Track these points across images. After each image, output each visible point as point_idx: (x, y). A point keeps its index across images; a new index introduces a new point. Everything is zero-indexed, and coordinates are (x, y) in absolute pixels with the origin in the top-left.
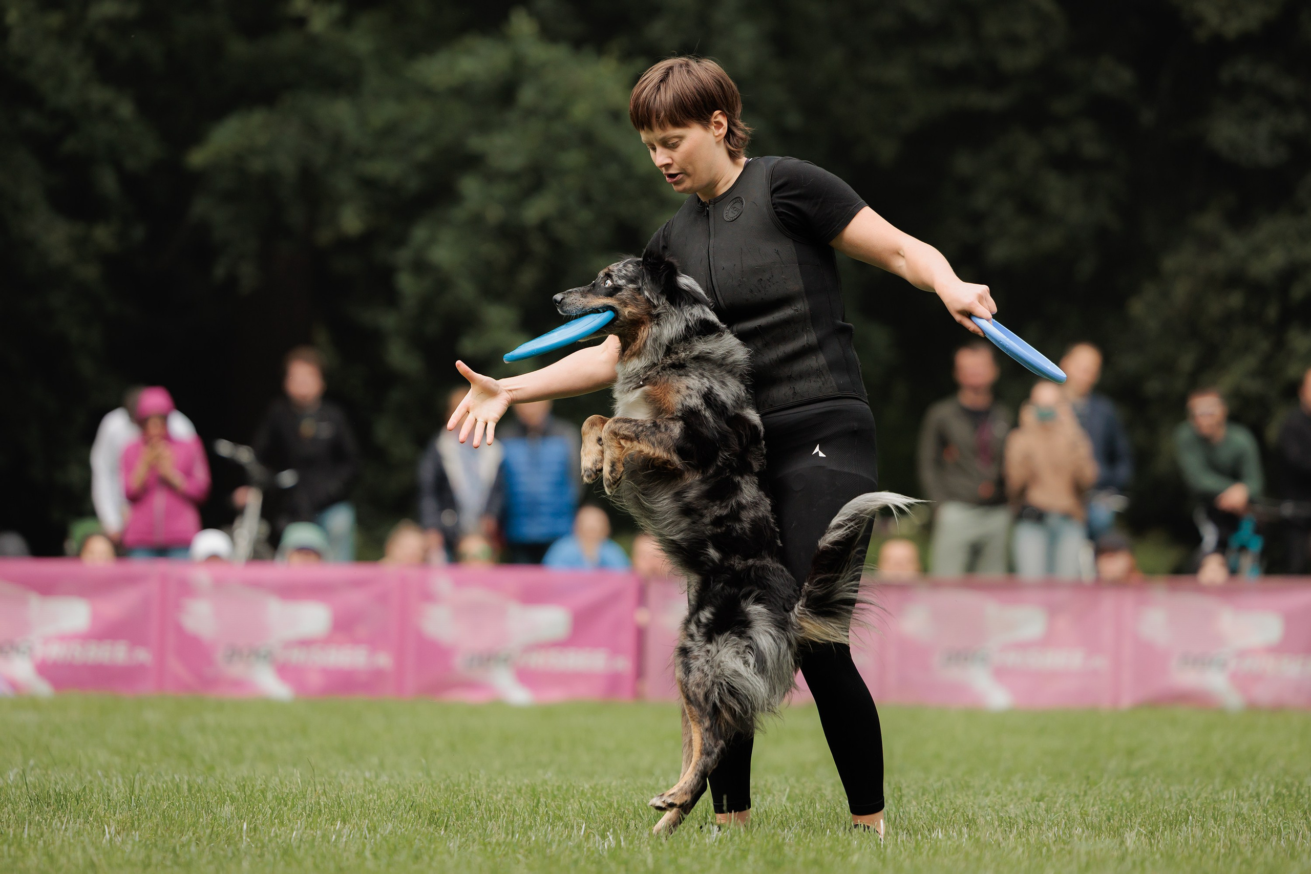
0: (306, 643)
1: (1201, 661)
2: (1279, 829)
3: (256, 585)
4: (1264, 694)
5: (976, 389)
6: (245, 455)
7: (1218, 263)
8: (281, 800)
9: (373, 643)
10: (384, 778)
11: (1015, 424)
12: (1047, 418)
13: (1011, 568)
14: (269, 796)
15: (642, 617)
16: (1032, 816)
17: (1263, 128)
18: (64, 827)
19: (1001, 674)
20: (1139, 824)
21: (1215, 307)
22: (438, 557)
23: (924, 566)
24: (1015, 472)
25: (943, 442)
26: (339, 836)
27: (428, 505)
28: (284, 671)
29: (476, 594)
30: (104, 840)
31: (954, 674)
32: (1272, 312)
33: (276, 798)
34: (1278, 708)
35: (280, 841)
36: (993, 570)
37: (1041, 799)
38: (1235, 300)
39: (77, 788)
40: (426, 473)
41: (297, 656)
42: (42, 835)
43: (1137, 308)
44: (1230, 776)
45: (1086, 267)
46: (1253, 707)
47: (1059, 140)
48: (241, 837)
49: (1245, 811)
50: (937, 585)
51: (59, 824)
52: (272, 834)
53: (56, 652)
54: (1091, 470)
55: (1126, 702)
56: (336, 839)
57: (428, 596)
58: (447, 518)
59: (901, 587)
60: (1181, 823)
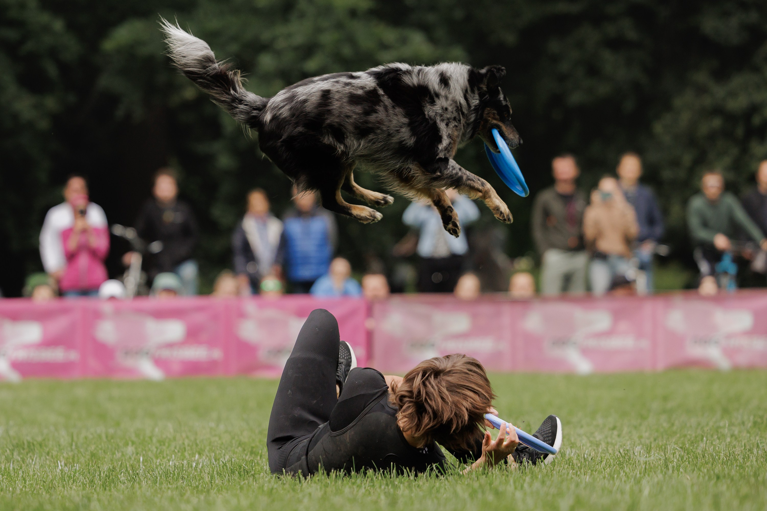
0: (170, 345)
1: (705, 341)
2: (758, 444)
3: (140, 312)
4: (742, 359)
5: (565, 181)
6: (130, 234)
7: (707, 101)
8: (162, 442)
9: (211, 343)
10: (222, 427)
11: (588, 202)
12: (607, 198)
13: (589, 287)
14: (154, 440)
15: (370, 324)
16: (609, 440)
17: (734, 22)
18: (34, 463)
19: (586, 352)
20: (674, 442)
21: (704, 129)
22: (246, 291)
23: (537, 289)
24: (589, 231)
25: (547, 214)
26: (197, 464)
27: (239, 260)
28: (159, 362)
29: (270, 313)
30: (58, 470)
31: (557, 353)
32: (740, 131)
33: (159, 441)
34: (751, 368)
35: (162, 467)
36: (578, 290)
37: (614, 428)
38: (717, 123)
39: (39, 439)
40: (237, 241)
41: (166, 354)
42: (21, 468)
43: (658, 128)
44: (726, 411)
45: (629, 105)
46: (736, 369)
47: (611, 30)
48: (139, 465)
49: (736, 433)
50: (545, 300)
51: (31, 461)
52: (158, 464)
53: (21, 355)
54: (634, 229)
55: (661, 366)
56: (196, 466)
57: (242, 315)
58: (250, 268)
59: (524, 302)
60: (699, 441)
